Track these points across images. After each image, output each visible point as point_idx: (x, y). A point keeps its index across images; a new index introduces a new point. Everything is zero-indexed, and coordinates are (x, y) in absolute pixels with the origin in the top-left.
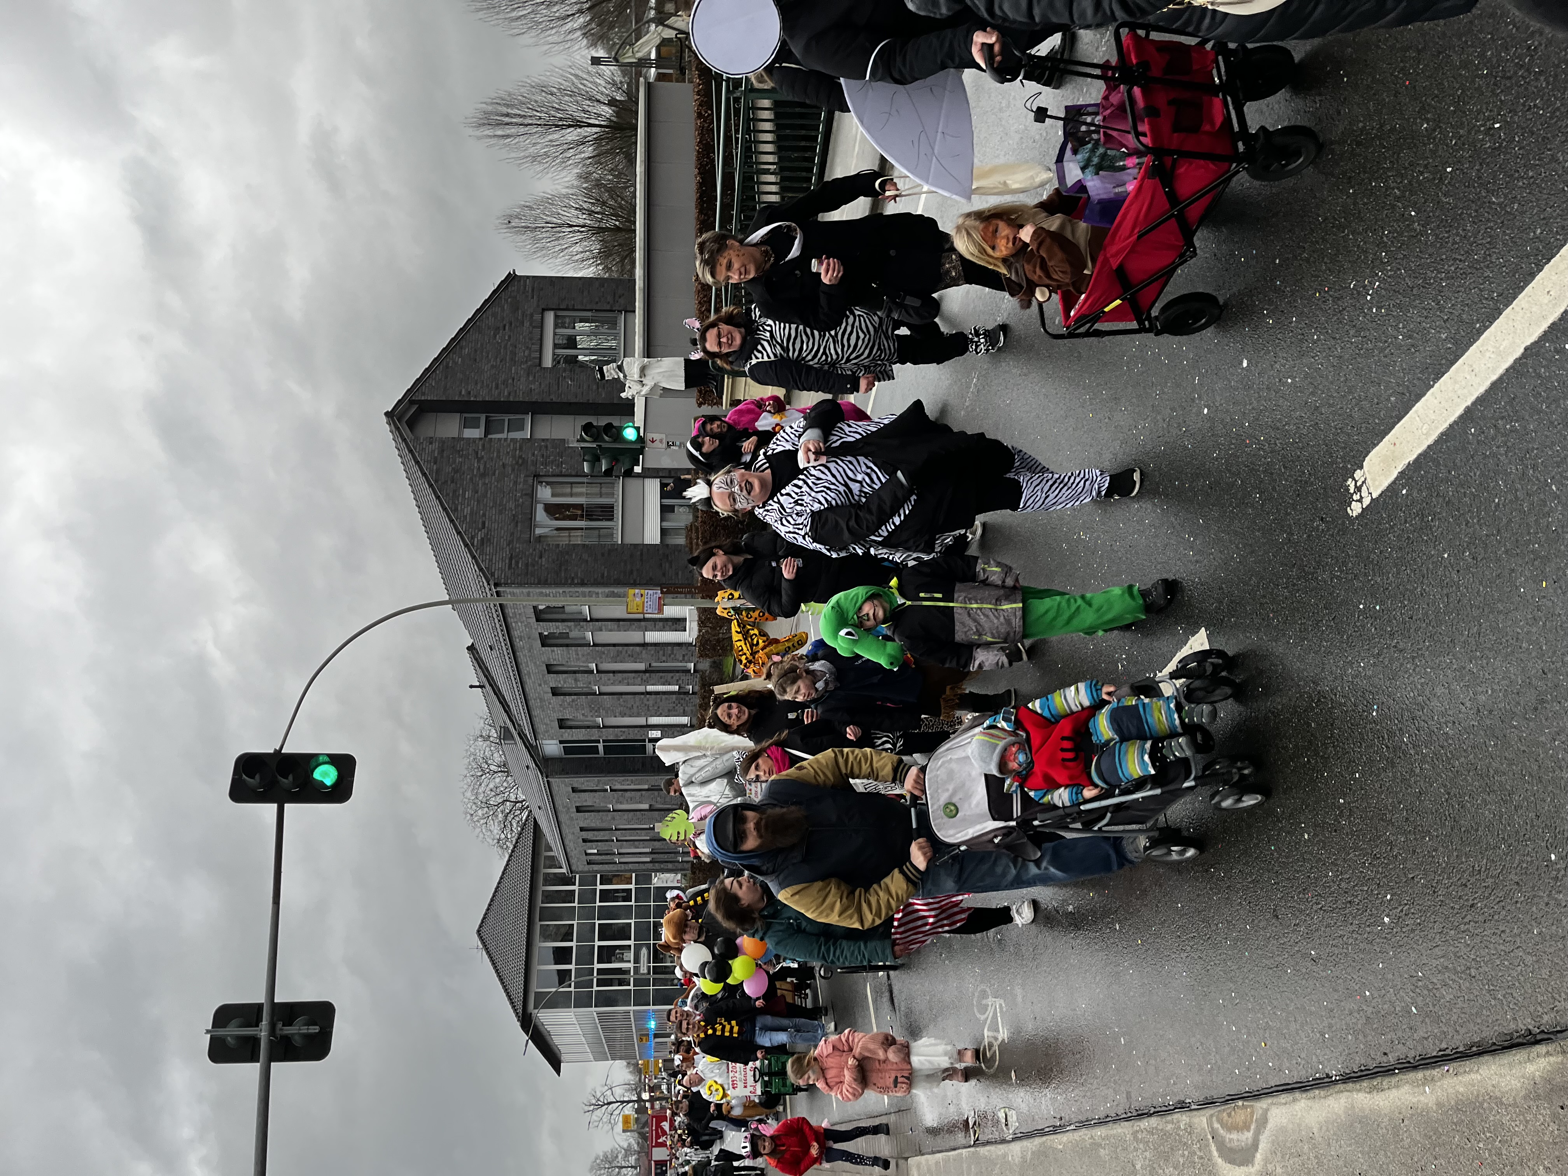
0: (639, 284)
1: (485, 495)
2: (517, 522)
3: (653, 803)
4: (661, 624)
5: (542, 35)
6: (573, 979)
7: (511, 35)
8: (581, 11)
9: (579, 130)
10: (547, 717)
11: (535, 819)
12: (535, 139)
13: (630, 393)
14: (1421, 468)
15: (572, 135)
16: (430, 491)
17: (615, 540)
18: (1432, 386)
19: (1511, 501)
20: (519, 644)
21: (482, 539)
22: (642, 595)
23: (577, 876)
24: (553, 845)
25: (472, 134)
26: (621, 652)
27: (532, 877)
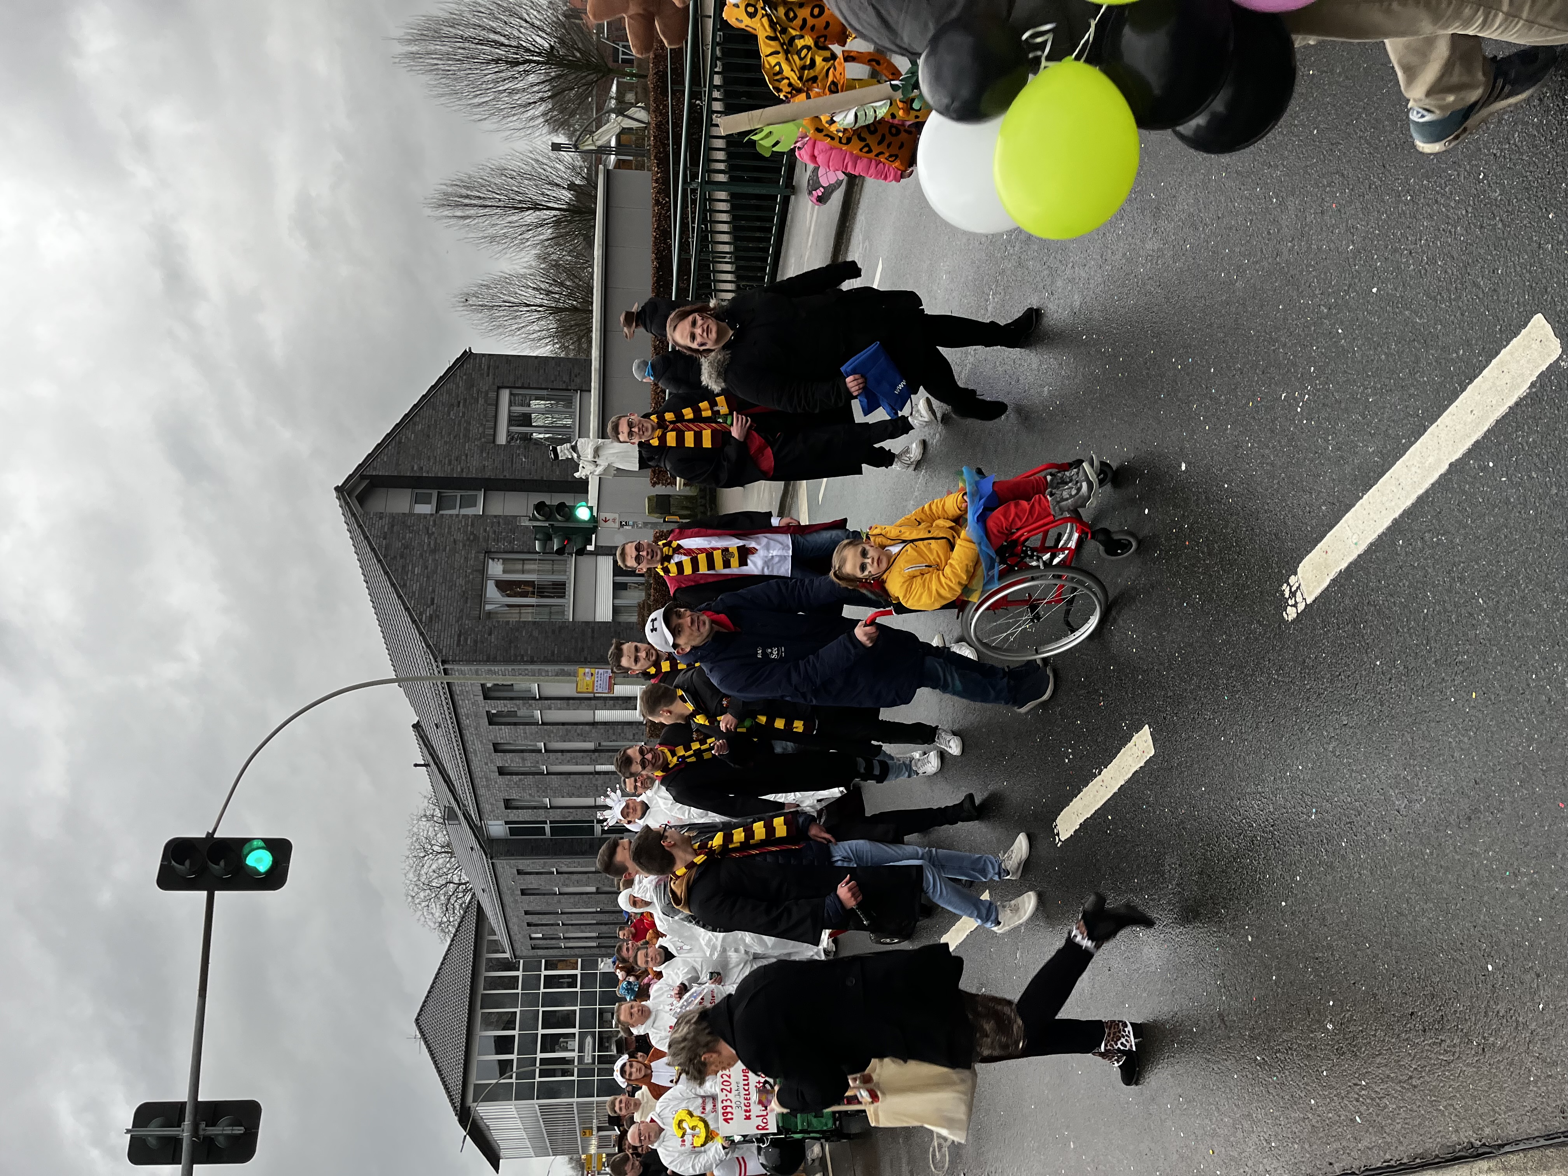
0: (595, 364)
1: (435, 572)
2: (467, 598)
3: (600, 885)
4: (611, 702)
5: (504, 122)
6: (514, 1069)
7: (474, 121)
8: (542, 99)
9: (538, 213)
10: (492, 797)
11: (478, 901)
12: (494, 219)
13: (584, 473)
14: (1352, 577)
15: (531, 217)
16: (378, 566)
17: (566, 617)
18: (1361, 498)
19: (1439, 613)
20: (465, 722)
21: (431, 616)
22: (592, 674)
23: (522, 961)
24: (496, 929)
25: (432, 214)
26: (570, 731)
27: (474, 963)
